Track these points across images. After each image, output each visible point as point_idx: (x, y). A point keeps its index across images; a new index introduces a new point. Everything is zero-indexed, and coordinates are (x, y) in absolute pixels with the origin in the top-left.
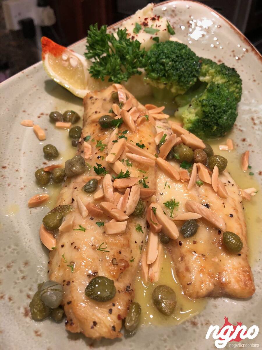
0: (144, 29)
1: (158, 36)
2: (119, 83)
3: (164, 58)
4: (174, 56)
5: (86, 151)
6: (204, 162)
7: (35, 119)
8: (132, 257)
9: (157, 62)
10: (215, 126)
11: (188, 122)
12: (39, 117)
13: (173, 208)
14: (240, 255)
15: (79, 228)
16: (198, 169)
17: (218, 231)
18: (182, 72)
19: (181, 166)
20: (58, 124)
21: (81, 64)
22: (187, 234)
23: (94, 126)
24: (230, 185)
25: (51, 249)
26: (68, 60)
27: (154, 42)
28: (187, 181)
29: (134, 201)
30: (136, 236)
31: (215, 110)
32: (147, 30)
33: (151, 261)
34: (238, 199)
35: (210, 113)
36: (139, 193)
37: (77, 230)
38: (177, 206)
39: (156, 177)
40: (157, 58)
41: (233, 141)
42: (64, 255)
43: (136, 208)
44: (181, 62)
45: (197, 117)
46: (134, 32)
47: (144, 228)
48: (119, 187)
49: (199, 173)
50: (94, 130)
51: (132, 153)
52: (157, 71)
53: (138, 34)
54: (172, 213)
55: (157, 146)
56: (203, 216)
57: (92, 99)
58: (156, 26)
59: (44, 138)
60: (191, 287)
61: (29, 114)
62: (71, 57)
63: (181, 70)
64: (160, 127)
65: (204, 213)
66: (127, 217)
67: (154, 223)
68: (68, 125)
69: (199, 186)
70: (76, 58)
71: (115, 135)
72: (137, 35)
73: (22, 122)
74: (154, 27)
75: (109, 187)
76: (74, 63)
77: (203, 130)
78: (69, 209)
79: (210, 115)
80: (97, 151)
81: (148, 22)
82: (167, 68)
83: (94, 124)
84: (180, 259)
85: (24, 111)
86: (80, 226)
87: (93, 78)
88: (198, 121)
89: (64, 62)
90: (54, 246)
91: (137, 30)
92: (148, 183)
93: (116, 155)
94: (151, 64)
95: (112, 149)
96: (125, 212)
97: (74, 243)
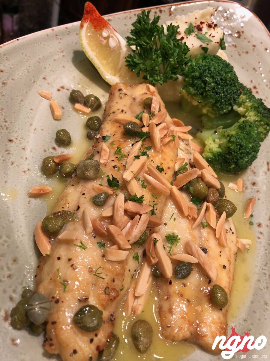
0: (196, 33)
1: (208, 46)
2: (154, 85)
3: (209, 77)
4: (218, 78)
5: (103, 153)
6: (214, 204)
7: (53, 92)
8: (123, 286)
9: (200, 78)
10: (233, 164)
11: (209, 151)
12: (59, 90)
13: (172, 243)
14: (221, 310)
15: (80, 244)
16: (207, 209)
17: (208, 280)
18: (221, 97)
19: (191, 201)
20: (78, 106)
21: (120, 47)
22: (180, 276)
23: (117, 127)
24: (231, 232)
25: (44, 255)
26: (107, 38)
27: (203, 52)
28: (194, 219)
29: (140, 231)
31: (240, 149)
32: (199, 35)
33: (139, 294)
34: (234, 249)
35: (234, 151)
36: (147, 222)
37: (78, 246)
38: (177, 242)
39: (165, 205)
40: (201, 74)
42: (59, 269)
43: (140, 238)
44: (223, 86)
45: (219, 150)
46: (185, 33)
47: (141, 256)
48: (129, 211)
49: (207, 214)
50: (116, 132)
51: (150, 175)
52: (197, 87)
53: (188, 36)
54: (171, 248)
55: (175, 172)
56: (200, 262)
57: (121, 92)
58: (210, 36)
59: (59, 119)
60: (169, 330)
61: (48, 84)
62: (112, 36)
63: (221, 94)
64: (182, 150)
65: (202, 260)
66: (130, 247)
67: (152, 256)
68: (88, 110)
69: (203, 227)
70: (117, 39)
71: (138, 150)
72: (187, 38)
73: (40, 91)
74: (207, 36)
75: (120, 209)
76: (112, 43)
77: (221, 164)
78: (73, 217)
79: (233, 153)
80: (114, 158)
81: (203, 27)
82: (207, 88)
83: (118, 125)
84: (166, 297)
85: (44, 78)
86: (81, 243)
87: (127, 68)
88: (219, 154)
89: (103, 39)
90: (48, 253)
91: (189, 31)
92: (156, 209)
93: (134, 174)
94: (194, 78)
95: (132, 165)
96: (129, 241)
97: (71, 259)
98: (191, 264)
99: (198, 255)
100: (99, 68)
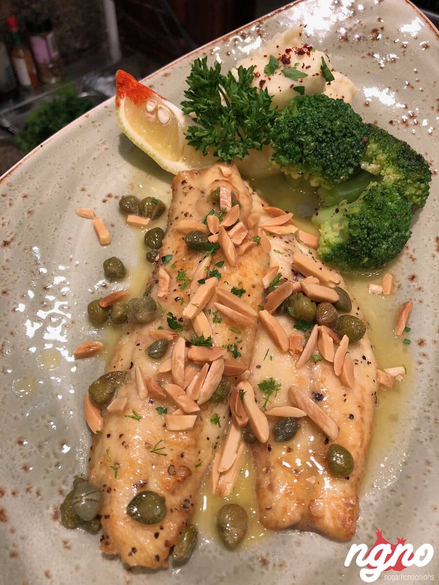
0: (282, 68)
1: (303, 84)
3: (304, 135)
4: (320, 133)
5: (161, 282)
6: (331, 325)
7: (96, 205)
8: (200, 460)
9: (291, 139)
10: (365, 257)
11: (324, 244)
12: (104, 201)
13: (269, 393)
14: (348, 478)
15: (132, 414)
17: (325, 439)
18: (330, 160)
19: (295, 327)
20: (132, 218)
21: (174, 119)
22: (280, 437)
23: (179, 240)
24: (365, 362)
25: (95, 433)
26: (155, 111)
27: (297, 94)
28: (299, 353)
29: (211, 385)
30: (210, 430)
31: (368, 234)
32: (288, 71)
33: (224, 468)
34: (371, 387)
35: (360, 239)
36: (222, 372)
37: (129, 417)
38: (277, 390)
40: (291, 133)
41: (394, 276)
42: (108, 450)
43: (215, 394)
44: (331, 141)
45: (339, 240)
46: (266, 72)
47: (224, 417)
49: (320, 342)
50: (178, 248)
52: (290, 154)
53: (271, 77)
54: (267, 400)
55: (264, 289)
56: (308, 415)
57: (185, 185)
58: (303, 67)
59: (108, 243)
60: (270, 513)
61: (89, 196)
62: (160, 108)
63: (328, 157)
64: (279, 252)
66: (198, 409)
67: (237, 416)
68: (145, 221)
69: (316, 363)
70: (168, 110)
71: (203, 271)
72: (270, 79)
73: (78, 210)
74: (299, 68)
75: (179, 361)
76: (163, 117)
77: (346, 259)
78: (124, 378)
79: (359, 241)
80: (176, 286)
81: (290, 57)
82: (306, 152)
83: (181, 237)
84: (264, 470)
85: (83, 190)
86: (134, 412)
87: (190, 147)
88: (340, 247)
89: (149, 115)
90: (100, 429)
91: (271, 69)
92: (241, 349)
93: (198, 307)
94: (282, 142)
95: (195, 294)
96: (196, 401)
97: (123, 435)
98: (296, 420)
99: (305, 404)
100: (154, 156)
